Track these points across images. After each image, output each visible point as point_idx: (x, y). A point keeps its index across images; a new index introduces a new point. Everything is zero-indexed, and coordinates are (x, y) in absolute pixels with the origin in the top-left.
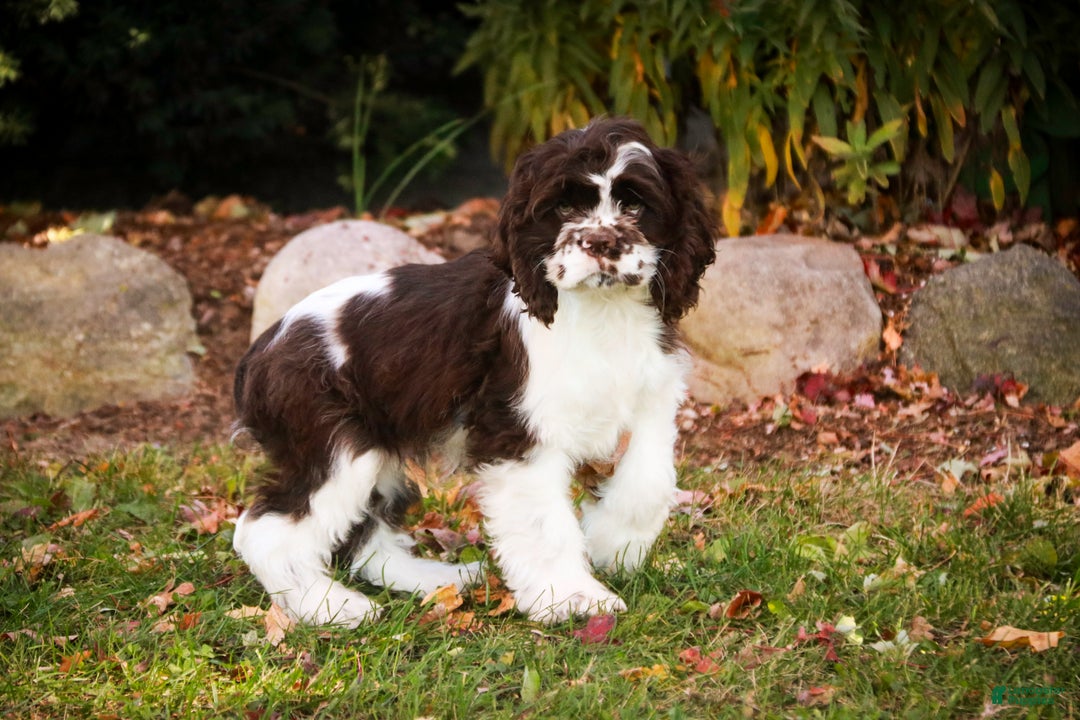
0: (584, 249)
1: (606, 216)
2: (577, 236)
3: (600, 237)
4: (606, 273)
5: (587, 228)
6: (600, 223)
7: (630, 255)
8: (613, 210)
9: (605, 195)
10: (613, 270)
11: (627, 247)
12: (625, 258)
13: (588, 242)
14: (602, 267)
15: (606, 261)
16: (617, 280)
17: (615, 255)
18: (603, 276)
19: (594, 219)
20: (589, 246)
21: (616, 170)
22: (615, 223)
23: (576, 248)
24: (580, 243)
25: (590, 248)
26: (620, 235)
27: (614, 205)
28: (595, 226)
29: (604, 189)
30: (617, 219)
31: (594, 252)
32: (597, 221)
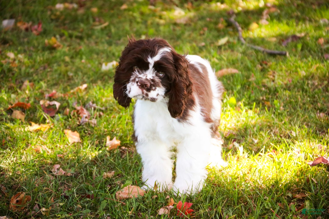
0: (138, 85)
1: (150, 74)
2: (137, 80)
3: (144, 82)
4: (144, 95)
5: (141, 78)
6: (146, 77)
7: (154, 91)
8: (153, 73)
9: (151, 67)
10: (147, 95)
11: (154, 88)
12: (152, 92)
13: (140, 83)
14: (143, 93)
15: (145, 91)
16: (148, 99)
17: (149, 90)
18: (143, 97)
19: (145, 75)
20: (140, 84)
21: (157, 58)
22: (152, 78)
23: (135, 84)
24: (137, 82)
25: (140, 85)
26: (152, 83)
27: (154, 71)
28: (144, 78)
29: (151, 64)
30: (153, 77)
31: (141, 87)
32: (145, 76)
